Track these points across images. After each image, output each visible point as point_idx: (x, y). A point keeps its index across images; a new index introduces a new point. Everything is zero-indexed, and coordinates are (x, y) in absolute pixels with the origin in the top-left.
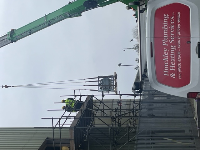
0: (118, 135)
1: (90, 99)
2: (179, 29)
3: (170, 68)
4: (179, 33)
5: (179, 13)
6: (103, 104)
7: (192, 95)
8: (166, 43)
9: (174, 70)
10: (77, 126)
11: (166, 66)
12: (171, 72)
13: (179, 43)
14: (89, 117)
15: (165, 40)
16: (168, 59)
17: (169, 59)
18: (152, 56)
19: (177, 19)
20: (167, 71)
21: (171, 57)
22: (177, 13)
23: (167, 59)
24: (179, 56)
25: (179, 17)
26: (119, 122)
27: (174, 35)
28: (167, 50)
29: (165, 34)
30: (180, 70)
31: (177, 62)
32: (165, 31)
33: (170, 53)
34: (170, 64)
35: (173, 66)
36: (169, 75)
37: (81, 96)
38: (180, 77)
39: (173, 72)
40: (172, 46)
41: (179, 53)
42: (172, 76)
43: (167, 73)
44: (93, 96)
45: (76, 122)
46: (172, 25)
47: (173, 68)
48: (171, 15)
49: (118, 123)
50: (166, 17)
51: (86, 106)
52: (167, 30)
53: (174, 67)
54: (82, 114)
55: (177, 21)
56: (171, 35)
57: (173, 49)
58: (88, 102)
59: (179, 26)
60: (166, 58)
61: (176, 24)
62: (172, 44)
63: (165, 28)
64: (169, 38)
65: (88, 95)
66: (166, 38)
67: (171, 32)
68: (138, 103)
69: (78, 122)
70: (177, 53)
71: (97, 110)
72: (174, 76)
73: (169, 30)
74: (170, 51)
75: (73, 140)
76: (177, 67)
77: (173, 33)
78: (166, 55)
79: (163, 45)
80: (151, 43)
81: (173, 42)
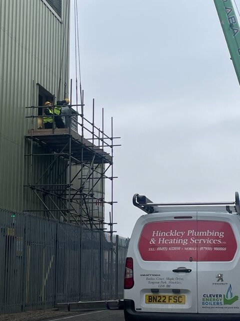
0: (56, 198)
1: (107, 160)
2: (206, 248)
3: (162, 238)
4: (202, 248)
5: (225, 249)
6: (100, 178)
7: (129, 262)
8: (191, 234)
9: (159, 243)
10: (72, 140)
11: (163, 234)
12: (157, 238)
13: (190, 249)
14: (83, 157)
15: (194, 233)
16: (172, 236)
17: (173, 238)
18: (175, 218)
19: (218, 247)
20: (158, 235)
21: (174, 240)
22: (225, 247)
23: (171, 234)
24: (175, 248)
25: (221, 249)
26: (73, 200)
27: (200, 243)
28: (183, 234)
29: (201, 233)
30: (159, 249)
31: (168, 246)
32: (205, 233)
33: (179, 238)
34: (166, 238)
35: (164, 241)
36: (153, 237)
37: (112, 146)
38: (151, 249)
39: (157, 242)
40: (187, 240)
41: (179, 248)
42: (152, 241)
43: (155, 235)
44: (111, 164)
45: (77, 138)
46: (212, 241)
47: (161, 242)
48: (222, 240)
49: (73, 198)
50: (221, 235)
51: (97, 154)
52: (205, 235)
53: (163, 243)
54: (87, 147)
55: (216, 247)
56: (200, 240)
57: (183, 241)
58: (104, 156)
59: (210, 249)
60: (174, 234)
61: (213, 246)
62: (189, 241)
63: (208, 233)
64: (197, 237)
65: (112, 157)
66: (197, 234)
67: (204, 240)
68: (101, 228)
69: (77, 140)
70: (179, 246)
71: (92, 169)
72: (152, 242)
73: (205, 237)
74: (182, 238)
75: (53, 133)
76: (162, 245)
77: (202, 241)
78: (176, 234)
79: (189, 231)
80: (191, 217)
81: (192, 242)
